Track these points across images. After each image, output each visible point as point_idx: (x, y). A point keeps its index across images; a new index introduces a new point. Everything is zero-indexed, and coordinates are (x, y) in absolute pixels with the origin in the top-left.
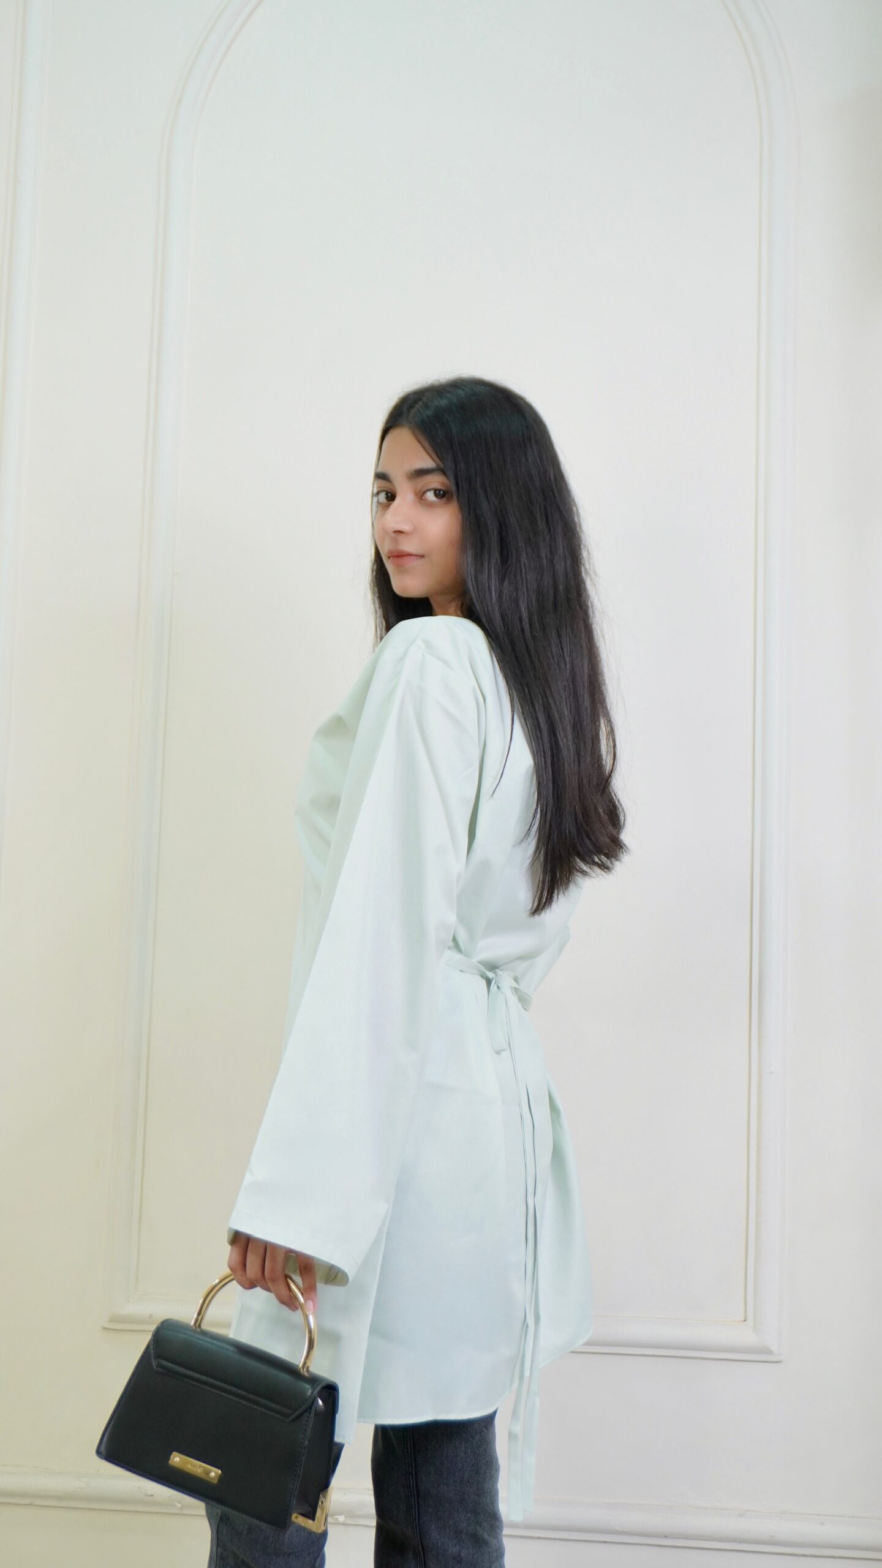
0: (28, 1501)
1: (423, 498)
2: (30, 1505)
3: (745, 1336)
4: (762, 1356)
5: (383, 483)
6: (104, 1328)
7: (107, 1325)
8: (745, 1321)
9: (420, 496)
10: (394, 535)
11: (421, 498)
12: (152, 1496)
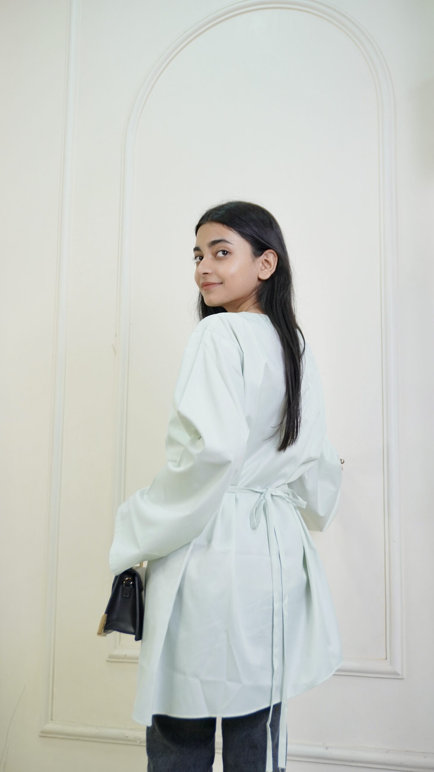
0: (77, 738)
1: (216, 256)
2: (78, 740)
3: (385, 666)
4: (394, 676)
5: (197, 252)
6: (107, 661)
7: (108, 659)
8: (386, 659)
9: (215, 254)
10: (204, 275)
11: (216, 257)
12: (127, 737)
